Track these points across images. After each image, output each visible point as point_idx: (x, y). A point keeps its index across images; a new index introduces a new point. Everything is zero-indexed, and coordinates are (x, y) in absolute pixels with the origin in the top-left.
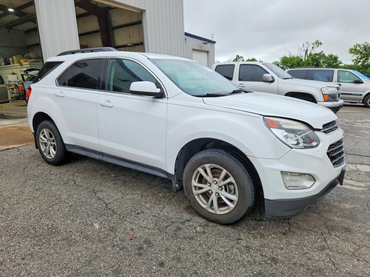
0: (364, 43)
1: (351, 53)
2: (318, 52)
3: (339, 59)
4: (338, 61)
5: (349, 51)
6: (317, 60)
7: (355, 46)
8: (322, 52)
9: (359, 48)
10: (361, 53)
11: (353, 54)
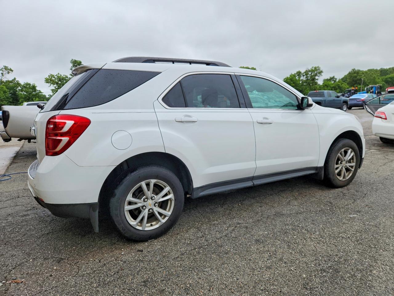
0: (57, 73)
1: (47, 83)
2: (10, 79)
3: (37, 88)
4: (37, 90)
5: (45, 81)
6: (14, 88)
7: (49, 76)
8: (15, 79)
9: (54, 79)
10: (57, 83)
11: (50, 84)
